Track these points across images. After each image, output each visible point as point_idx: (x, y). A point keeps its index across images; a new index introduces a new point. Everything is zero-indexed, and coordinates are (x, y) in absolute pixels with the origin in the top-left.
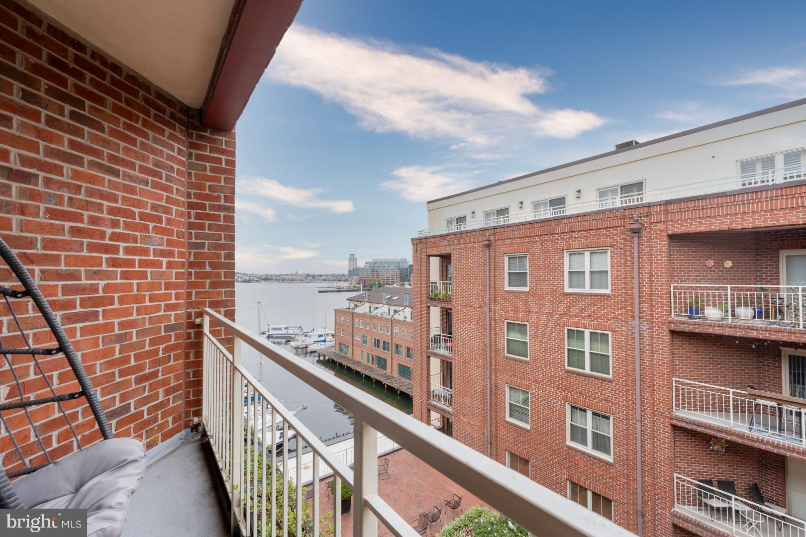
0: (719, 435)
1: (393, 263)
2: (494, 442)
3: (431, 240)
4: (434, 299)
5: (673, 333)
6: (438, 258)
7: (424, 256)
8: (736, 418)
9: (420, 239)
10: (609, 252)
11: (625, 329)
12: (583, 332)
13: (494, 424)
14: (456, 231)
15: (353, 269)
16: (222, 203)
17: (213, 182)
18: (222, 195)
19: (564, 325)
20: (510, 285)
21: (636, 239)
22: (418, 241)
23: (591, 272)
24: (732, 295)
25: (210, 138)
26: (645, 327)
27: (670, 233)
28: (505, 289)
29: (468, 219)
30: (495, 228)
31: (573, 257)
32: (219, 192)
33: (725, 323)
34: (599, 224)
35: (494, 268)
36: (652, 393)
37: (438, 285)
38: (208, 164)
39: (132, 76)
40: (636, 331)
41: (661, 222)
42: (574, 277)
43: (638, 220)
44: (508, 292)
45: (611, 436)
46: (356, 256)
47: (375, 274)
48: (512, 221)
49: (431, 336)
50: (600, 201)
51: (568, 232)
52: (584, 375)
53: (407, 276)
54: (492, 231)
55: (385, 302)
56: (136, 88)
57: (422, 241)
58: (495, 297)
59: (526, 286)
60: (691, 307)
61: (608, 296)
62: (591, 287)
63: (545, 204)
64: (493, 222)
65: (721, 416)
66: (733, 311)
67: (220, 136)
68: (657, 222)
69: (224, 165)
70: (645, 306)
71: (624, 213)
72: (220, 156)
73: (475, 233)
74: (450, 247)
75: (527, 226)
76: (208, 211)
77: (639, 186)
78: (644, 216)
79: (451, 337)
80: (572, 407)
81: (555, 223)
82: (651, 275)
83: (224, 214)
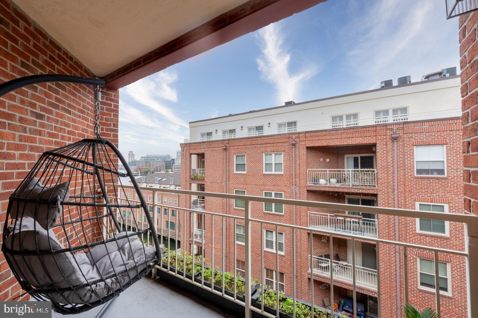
0: (325, 234)
1: (160, 157)
2: (228, 256)
3: (193, 145)
4: (194, 179)
5: (308, 191)
6: (196, 155)
7: (188, 154)
8: (330, 227)
9: (186, 144)
10: (283, 154)
11: (289, 190)
12: (272, 193)
13: (228, 246)
14: (206, 140)
15: (132, 161)
16: (112, 127)
17: (107, 116)
18: (112, 123)
19: (263, 190)
20: (236, 171)
21: (294, 148)
22: (184, 145)
23: (275, 164)
24: (329, 173)
25: (106, 93)
26: (297, 189)
27: (307, 146)
28: (234, 173)
29: (214, 134)
30: (229, 140)
31: (267, 156)
32: (111, 122)
33: (326, 185)
34: (279, 141)
35: (228, 161)
36: (300, 220)
37: (196, 171)
38: (105, 107)
39: (77, 62)
40: (294, 191)
41: (303, 141)
42: (268, 166)
43: (294, 140)
44: (236, 174)
45: (284, 242)
46: (133, 153)
47: (148, 165)
48: (237, 137)
49: (192, 201)
50: (279, 130)
51: (265, 144)
52: (272, 214)
53: (170, 165)
54: (227, 142)
55: (157, 182)
56: (77, 68)
57: (187, 145)
58: (229, 177)
59: (245, 171)
60: (315, 179)
61: (282, 175)
62: (275, 171)
63: (254, 128)
64: (228, 137)
65: (325, 226)
66: (329, 180)
67: (111, 92)
68: (302, 141)
69: (113, 108)
70: (297, 179)
71: (289, 136)
72: (111, 103)
73: (219, 142)
74: (204, 149)
75: (245, 140)
76: (104, 132)
77: (294, 123)
78: (297, 138)
79: (204, 201)
80: (267, 231)
81: (259, 139)
82: (300, 165)
83: (113, 133)
